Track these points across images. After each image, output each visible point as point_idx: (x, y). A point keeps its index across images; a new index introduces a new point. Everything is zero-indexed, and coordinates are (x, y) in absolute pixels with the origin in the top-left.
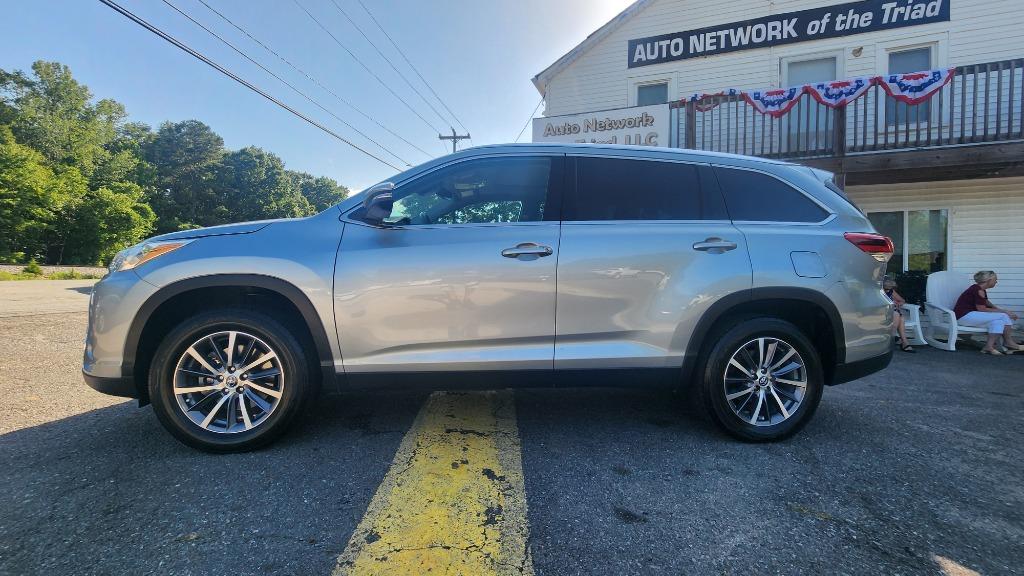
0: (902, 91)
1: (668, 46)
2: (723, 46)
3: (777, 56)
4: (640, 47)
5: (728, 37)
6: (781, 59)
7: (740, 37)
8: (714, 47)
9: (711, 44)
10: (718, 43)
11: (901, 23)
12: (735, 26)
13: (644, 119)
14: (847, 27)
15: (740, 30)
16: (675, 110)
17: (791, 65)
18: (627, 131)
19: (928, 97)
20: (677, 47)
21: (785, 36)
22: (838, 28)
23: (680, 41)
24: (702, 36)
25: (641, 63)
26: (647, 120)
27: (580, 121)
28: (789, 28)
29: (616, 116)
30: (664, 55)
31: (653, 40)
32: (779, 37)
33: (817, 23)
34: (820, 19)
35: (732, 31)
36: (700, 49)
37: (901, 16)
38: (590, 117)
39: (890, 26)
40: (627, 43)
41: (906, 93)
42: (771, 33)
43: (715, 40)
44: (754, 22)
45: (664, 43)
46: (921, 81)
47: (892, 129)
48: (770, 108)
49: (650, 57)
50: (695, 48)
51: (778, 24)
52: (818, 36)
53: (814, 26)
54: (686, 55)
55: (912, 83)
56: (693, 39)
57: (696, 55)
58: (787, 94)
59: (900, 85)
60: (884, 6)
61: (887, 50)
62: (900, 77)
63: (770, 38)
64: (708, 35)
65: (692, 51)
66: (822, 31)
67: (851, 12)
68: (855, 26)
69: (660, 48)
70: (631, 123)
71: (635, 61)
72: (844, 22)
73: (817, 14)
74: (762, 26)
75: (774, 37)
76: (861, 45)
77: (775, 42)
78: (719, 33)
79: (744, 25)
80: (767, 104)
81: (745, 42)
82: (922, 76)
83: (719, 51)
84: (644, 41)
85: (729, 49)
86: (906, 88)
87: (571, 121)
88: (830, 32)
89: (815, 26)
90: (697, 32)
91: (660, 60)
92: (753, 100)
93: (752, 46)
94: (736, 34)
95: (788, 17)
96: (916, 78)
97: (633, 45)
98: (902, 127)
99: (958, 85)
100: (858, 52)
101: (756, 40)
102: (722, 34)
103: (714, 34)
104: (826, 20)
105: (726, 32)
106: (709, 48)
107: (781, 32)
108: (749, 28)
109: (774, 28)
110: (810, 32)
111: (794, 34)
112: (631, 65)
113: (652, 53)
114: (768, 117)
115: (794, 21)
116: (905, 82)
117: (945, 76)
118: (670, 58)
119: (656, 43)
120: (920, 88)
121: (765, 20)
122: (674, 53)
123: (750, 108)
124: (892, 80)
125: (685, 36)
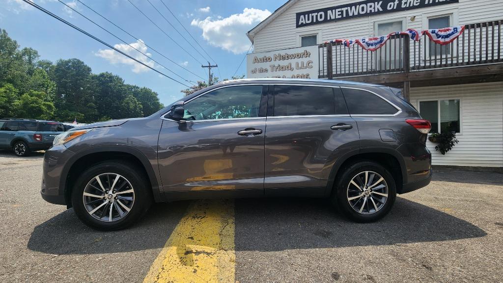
0: (438, 38)
1: (317, 16)
2: (344, 16)
3: (372, 21)
4: (302, 17)
5: (347, 11)
6: (374, 22)
7: (353, 11)
8: (340, 17)
9: (339, 15)
12: (350, 5)
13: (305, 53)
14: (408, 6)
15: (353, 7)
16: (321, 49)
18: (296, 60)
19: (452, 41)
20: (321, 17)
21: (376, 10)
22: (403, 6)
23: (323, 13)
24: (334, 11)
25: (303, 25)
26: (307, 54)
27: (271, 55)
29: (290, 52)
30: (315, 21)
32: (373, 11)
33: (392, 4)
35: (349, 8)
36: (333, 17)
38: (277, 53)
39: (429, 5)
40: (295, 15)
41: (440, 39)
42: (369, 9)
43: (340, 13)
44: (360, 3)
45: (314, 15)
46: (448, 33)
47: (433, 58)
48: (371, 47)
49: (308, 22)
50: (330, 17)
52: (393, 11)
53: (391, 5)
55: (443, 33)
56: (329, 12)
57: (331, 21)
58: (379, 40)
59: (437, 35)
61: (428, 17)
62: (437, 30)
63: (368, 12)
64: (337, 10)
65: (329, 18)
66: (395, 8)
68: (411, 5)
69: (313, 17)
70: (299, 56)
71: (300, 24)
74: (364, 5)
75: (371, 11)
77: (371, 14)
79: (355, 5)
80: (368, 45)
81: (356, 13)
82: (448, 30)
83: (342, 19)
85: (348, 17)
86: (440, 37)
87: (268, 55)
91: (312, 24)
92: (362, 43)
94: (351, 9)
96: (445, 31)
97: (298, 15)
98: (438, 57)
99: (466, 35)
100: (413, 19)
101: (361, 13)
102: (344, 9)
103: (340, 10)
105: (346, 8)
106: (337, 17)
107: (374, 8)
108: (358, 6)
109: (371, 7)
110: (388, 8)
111: (381, 10)
112: (298, 26)
113: (308, 20)
114: (370, 52)
116: (440, 33)
117: (459, 30)
118: (318, 23)
119: (310, 15)
120: (447, 36)
122: (319, 20)
123: (360, 48)
124: (433, 32)
125: (325, 10)
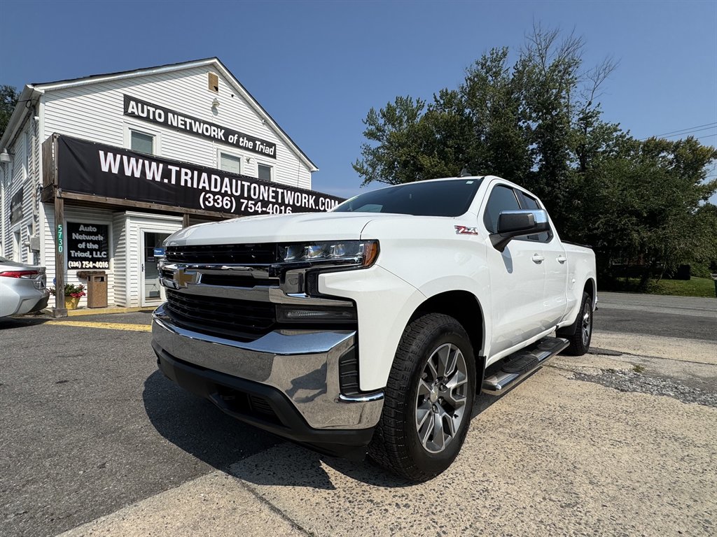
10: (185, 125)
11: (262, 153)
17: (222, 154)
28: (221, 134)
31: (144, 103)
34: (234, 136)
37: (262, 149)
51: (216, 129)
54: (165, 124)
60: (257, 142)
67: (245, 138)
72: (243, 142)
73: (233, 133)
76: (250, 156)
78: (186, 119)
84: (137, 101)
88: (237, 145)
89: (233, 139)
90: (174, 113)
93: (202, 136)
95: (222, 128)
104: (236, 138)
115: (223, 131)
121: (211, 124)
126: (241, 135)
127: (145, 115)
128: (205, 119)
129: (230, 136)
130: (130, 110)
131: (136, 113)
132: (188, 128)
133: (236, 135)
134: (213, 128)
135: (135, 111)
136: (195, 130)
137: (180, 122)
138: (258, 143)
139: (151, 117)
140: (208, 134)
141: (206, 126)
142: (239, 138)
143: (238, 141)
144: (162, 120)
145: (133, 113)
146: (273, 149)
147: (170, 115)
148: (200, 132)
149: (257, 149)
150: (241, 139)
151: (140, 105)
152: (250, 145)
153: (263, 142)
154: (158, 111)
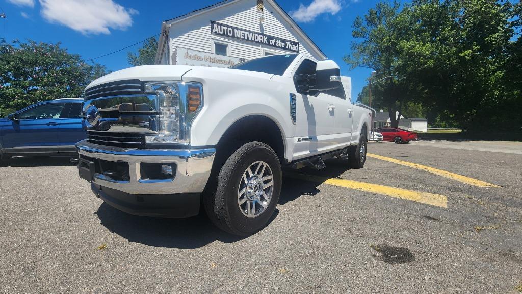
1: (227, 30)
4: (216, 26)
5: (247, 35)
8: (243, 38)
10: (244, 36)
11: (290, 50)
12: (250, 32)
14: (279, 46)
15: (251, 34)
17: (266, 53)
20: (230, 31)
21: (264, 42)
24: (239, 31)
25: (216, 33)
27: (202, 55)
28: (265, 40)
31: (221, 25)
36: (238, 36)
37: (290, 47)
39: (288, 49)
40: (210, 21)
42: (261, 40)
44: (256, 33)
45: (226, 28)
51: (262, 36)
52: (272, 46)
54: (233, 37)
57: (237, 38)
64: (242, 32)
65: (236, 36)
66: (273, 44)
67: (280, 41)
68: (281, 46)
69: (224, 29)
72: (278, 44)
73: (272, 38)
77: (261, 43)
78: (245, 32)
79: (253, 32)
84: (218, 24)
88: (275, 46)
89: (272, 42)
90: (238, 29)
91: (223, 35)
93: (254, 42)
95: (265, 35)
97: (213, 23)
101: (256, 40)
102: (246, 33)
103: (243, 32)
104: (274, 41)
106: (242, 37)
107: (263, 40)
108: (254, 34)
109: (261, 38)
110: (270, 43)
111: (267, 43)
112: (212, 33)
113: (221, 31)
115: (266, 37)
118: (227, 35)
119: (222, 27)
121: (259, 34)
122: (229, 34)
125: (234, 28)
126: (277, 39)
127: (222, 33)
128: (256, 31)
129: (271, 40)
130: (214, 30)
131: (217, 32)
132: (246, 38)
133: (274, 39)
134: (261, 36)
135: (217, 30)
136: (250, 39)
137: (242, 34)
138: (288, 43)
139: (226, 33)
140: (257, 41)
141: (256, 35)
142: (276, 41)
143: (275, 43)
144: (231, 34)
145: (216, 32)
146: (297, 47)
147: (236, 31)
148: (253, 40)
149: (287, 48)
150: (277, 42)
151: (219, 26)
152: (283, 45)
153: (291, 42)
154: (229, 29)
